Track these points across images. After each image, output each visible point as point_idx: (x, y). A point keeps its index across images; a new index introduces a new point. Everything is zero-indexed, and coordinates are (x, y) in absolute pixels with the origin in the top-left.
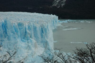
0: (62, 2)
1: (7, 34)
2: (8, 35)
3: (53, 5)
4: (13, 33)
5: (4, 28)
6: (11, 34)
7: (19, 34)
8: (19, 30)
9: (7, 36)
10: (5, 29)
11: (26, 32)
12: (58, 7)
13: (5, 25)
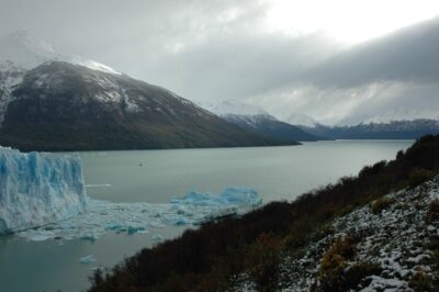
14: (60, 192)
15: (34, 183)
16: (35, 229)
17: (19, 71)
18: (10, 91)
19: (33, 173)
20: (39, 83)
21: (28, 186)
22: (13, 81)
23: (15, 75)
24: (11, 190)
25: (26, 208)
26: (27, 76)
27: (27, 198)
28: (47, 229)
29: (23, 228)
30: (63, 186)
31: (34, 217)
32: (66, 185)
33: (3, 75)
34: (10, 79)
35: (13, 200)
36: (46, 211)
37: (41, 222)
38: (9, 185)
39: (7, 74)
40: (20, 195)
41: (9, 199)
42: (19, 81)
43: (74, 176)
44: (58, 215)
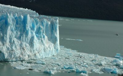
14: (42, 41)
15: (25, 33)
16: (22, 61)
19: (25, 27)
21: (21, 35)
24: (10, 36)
25: (18, 47)
27: (20, 42)
28: (28, 63)
29: (14, 60)
30: (44, 37)
31: (22, 54)
32: (46, 37)
35: (10, 42)
36: (31, 51)
37: (26, 58)
38: (9, 32)
40: (15, 40)
41: (8, 41)
43: (52, 32)
44: (38, 55)
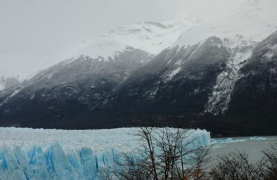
0: (222, 104)
1: (55, 172)
2: (57, 175)
3: (206, 111)
4: (68, 171)
5: (49, 160)
6: (64, 172)
7: (81, 171)
8: (79, 163)
9: (55, 177)
10: (52, 162)
11: (97, 167)
12: (215, 114)
13: (52, 154)
17: (248, 45)
18: (238, 68)
20: (269, 56)
22: (241, 58)
23: (244, 50)
26: (257, 48)
33: (232, 52)
34: (238, 55)
39: (237, 49)
42: (248, 56)
